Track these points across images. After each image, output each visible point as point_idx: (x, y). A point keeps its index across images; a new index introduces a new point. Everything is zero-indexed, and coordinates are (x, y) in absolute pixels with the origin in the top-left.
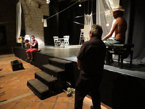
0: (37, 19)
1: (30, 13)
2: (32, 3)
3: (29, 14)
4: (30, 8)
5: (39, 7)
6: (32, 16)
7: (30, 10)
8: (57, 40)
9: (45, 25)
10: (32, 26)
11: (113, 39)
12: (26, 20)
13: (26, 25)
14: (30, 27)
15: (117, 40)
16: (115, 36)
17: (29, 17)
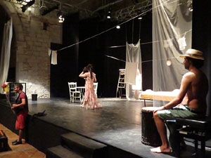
0: (39, 49)
1: (28, 38)
2: (32, 21)
3: (25, 41)
4: (28, 30)
5: (45, 29)
6: (30, 43)
7: (27, 34)
8: (75, 88)
9: (54, 62)
10: (28, 61)
11: (184, 108)
12: (20, 50)
13: (17, 60)
14: (24, 63)
15: (192, 111)
16: (188, 102)
17: (25, 46)
